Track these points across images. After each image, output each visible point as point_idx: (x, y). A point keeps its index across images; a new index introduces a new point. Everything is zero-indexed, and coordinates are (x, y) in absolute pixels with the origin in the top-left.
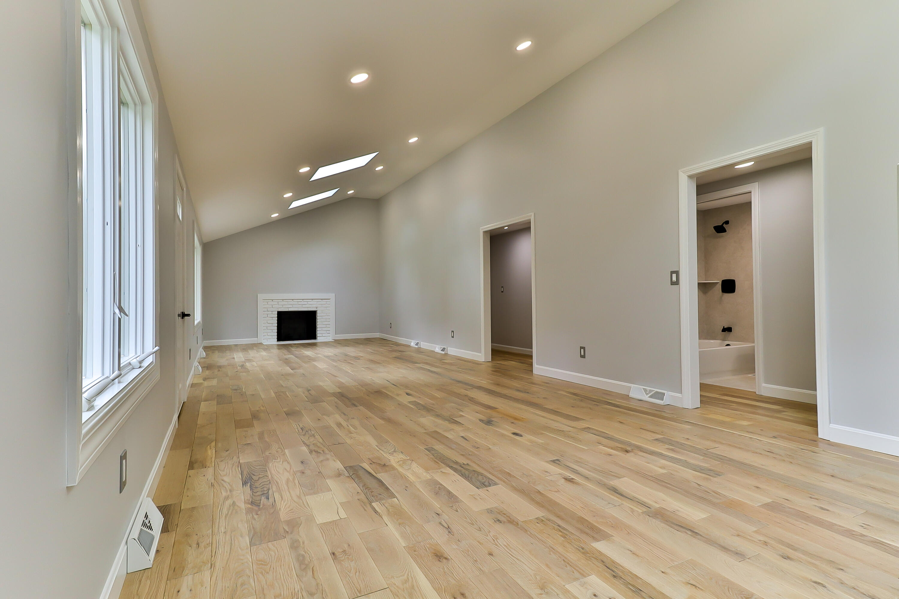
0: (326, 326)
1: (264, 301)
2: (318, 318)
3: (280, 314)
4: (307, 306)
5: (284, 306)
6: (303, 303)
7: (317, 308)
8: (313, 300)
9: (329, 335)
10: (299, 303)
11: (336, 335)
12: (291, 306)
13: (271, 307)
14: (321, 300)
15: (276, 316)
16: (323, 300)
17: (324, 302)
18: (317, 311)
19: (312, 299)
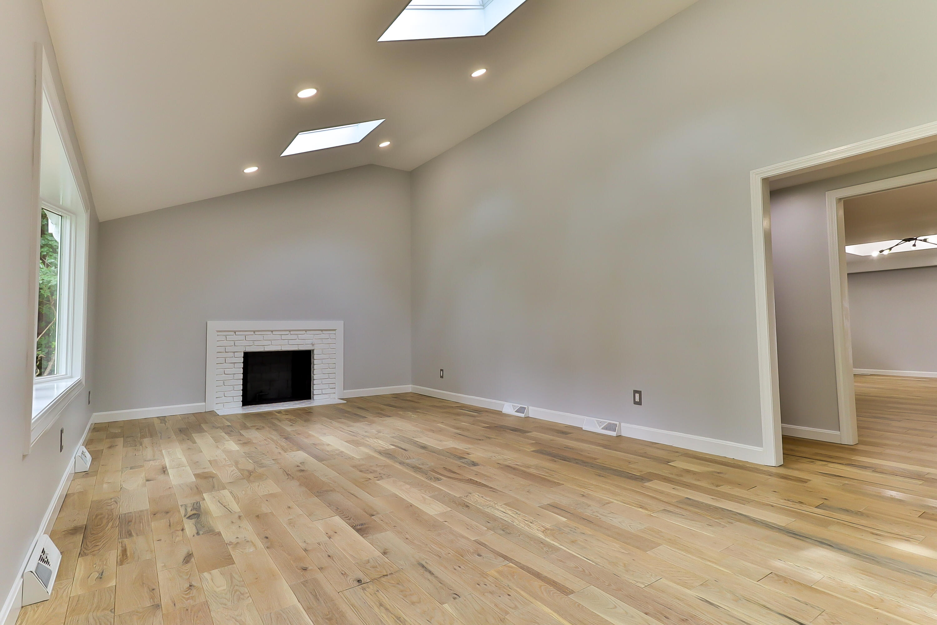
0: (329, 376)
1: (219, 333)
2: (315, 362)
3: (247, 355)
4: (298, 342)
5: (256, 343)
6: (289, 337)
7: (313, 345)
8: (308, 332)
9: (333, 391)
10: (283, 337)
11: (345, 391)
12: (269, 342)
13: (233, 344)
14: (320, 332)
15: (242, 360)
16: (324, 332)
17: (325, 335)
18: (313, 350)
19: (306, 331)
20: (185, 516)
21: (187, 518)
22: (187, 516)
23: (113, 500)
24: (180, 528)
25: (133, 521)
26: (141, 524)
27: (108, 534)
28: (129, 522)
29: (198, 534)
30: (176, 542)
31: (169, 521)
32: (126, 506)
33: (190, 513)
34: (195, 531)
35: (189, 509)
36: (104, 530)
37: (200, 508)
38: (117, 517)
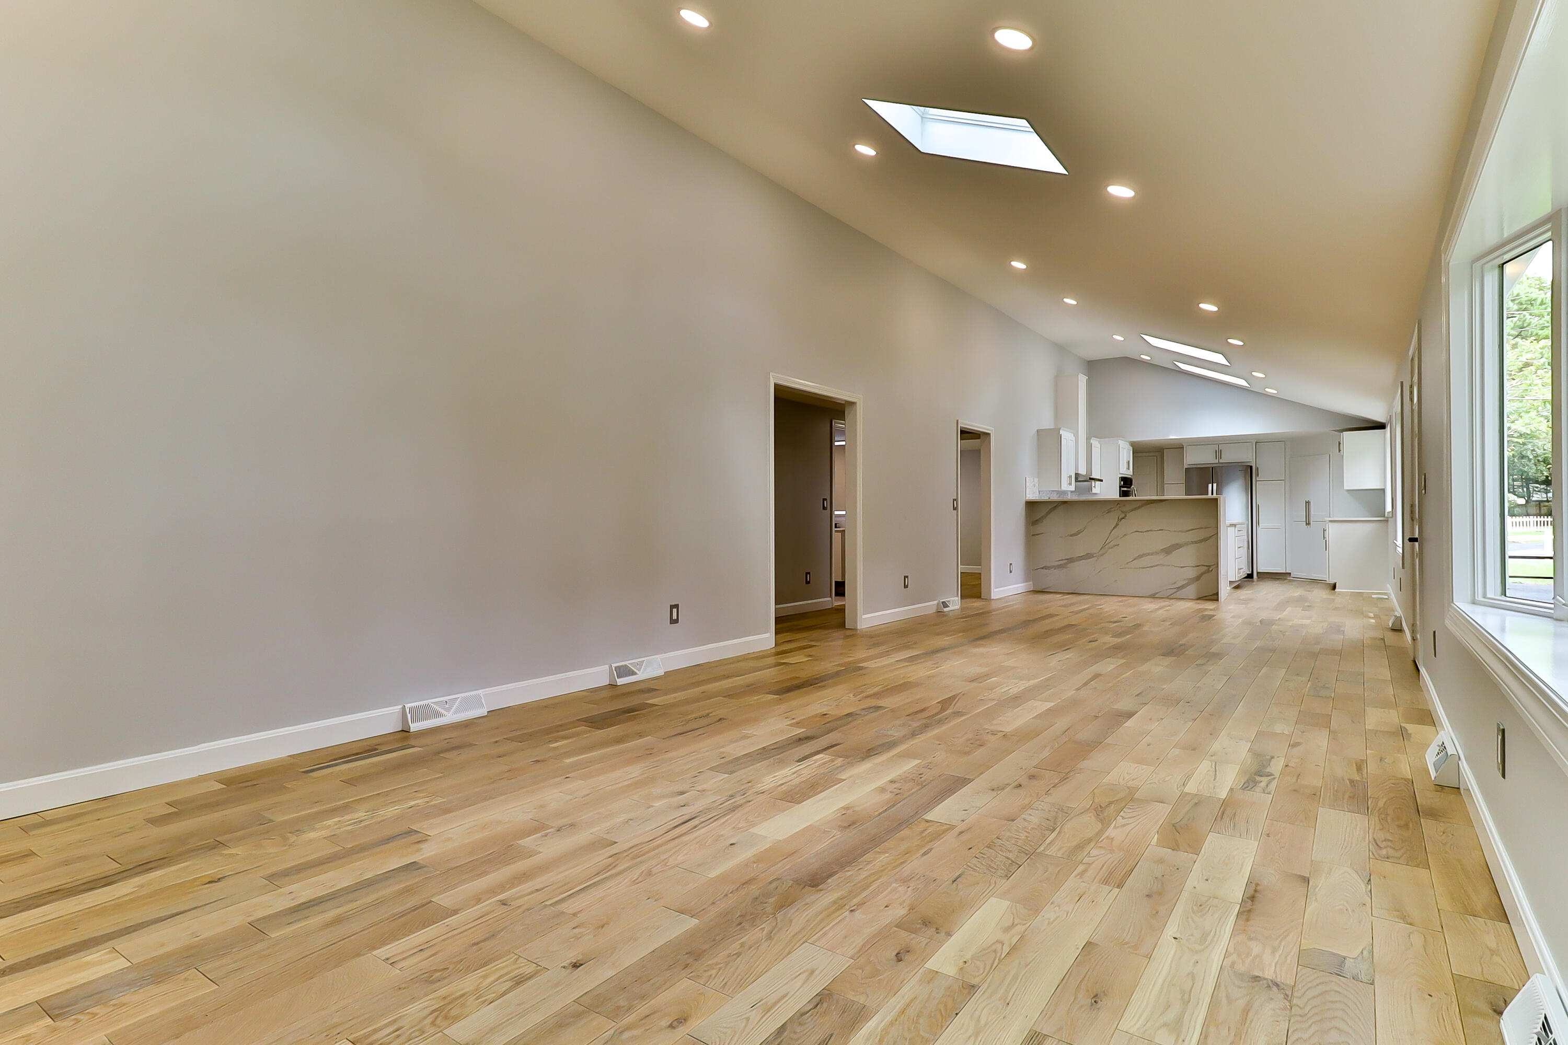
20: (1274, 778)
21: (1273, 775)
22: (1272, 777)
23: (1384, 852)
24: (1288, 768)
25: (1346, 796)
26: (1336, 788)
27: (1381, 792)
28: (1353, 797)
29: (1272, 757)
30: (1300, 759)
31: (1297, 780)
32: (1357, 825)
33: (1265, 780)
34: (1273, 761)
35: (1263, 784)
36: (1389, 800)
37: (1248, 780)
38: (1371, 811)
